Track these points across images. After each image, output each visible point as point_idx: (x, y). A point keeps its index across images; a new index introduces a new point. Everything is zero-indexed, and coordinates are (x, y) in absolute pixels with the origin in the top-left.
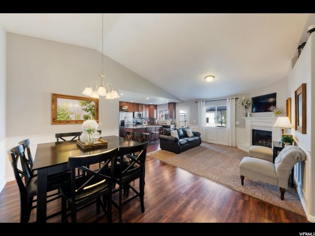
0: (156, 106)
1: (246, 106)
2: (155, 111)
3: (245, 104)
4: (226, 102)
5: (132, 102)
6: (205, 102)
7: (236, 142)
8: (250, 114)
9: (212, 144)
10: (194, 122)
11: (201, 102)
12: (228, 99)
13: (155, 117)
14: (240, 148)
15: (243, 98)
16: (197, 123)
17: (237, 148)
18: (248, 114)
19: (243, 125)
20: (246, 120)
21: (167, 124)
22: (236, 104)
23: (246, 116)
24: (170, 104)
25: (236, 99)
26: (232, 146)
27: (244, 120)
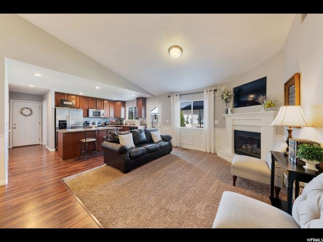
0: (124, 103)
1: (226, 100)
2: (123, 109)
3: (226, 97)
4: (203, 95)
5: (81, 94)
6: (178, 96)
7: (215, 148)
8: (231, 110)
9: (187, 150)
10: (167, 121)
11: (175, 96)
12: (205, 92)
13: (123, 117)
14: (219, 155)
15: (223, 88)
16: (169, 124)
17: (216, 154)
18: (229, 110)
19: (222, 125)
20: (226, 118)
21: (136, 126)
22: (215, 97)
23: (227, 112)
24: (138, 99)
25: (215, 90)
26: (210, 153)
27: (225, 118)
